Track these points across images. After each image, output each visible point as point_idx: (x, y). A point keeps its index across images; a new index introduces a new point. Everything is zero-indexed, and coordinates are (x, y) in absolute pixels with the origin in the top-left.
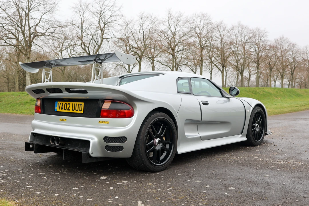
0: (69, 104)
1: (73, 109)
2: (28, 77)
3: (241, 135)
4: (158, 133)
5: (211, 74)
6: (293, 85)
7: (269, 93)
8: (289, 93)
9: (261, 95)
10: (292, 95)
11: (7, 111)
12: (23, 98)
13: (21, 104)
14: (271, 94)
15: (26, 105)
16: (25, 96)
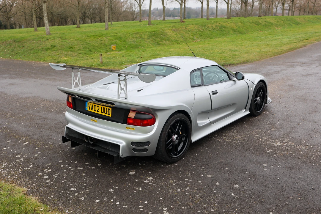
0: (98, 106)
1: (102, 112)
2: (46, 20)
3: (245, 110)
4: (176, 131)
5: (217, 3)
6: (293, 10)
7: (270, 22)
8: (289, 22)
9: (263, 25)
10: (292, 24)
11: (31, 58)
12: (44, 43)
13: (43, 50)
14: (272, 24)
15: (47, 51)
16: (46, 41)
